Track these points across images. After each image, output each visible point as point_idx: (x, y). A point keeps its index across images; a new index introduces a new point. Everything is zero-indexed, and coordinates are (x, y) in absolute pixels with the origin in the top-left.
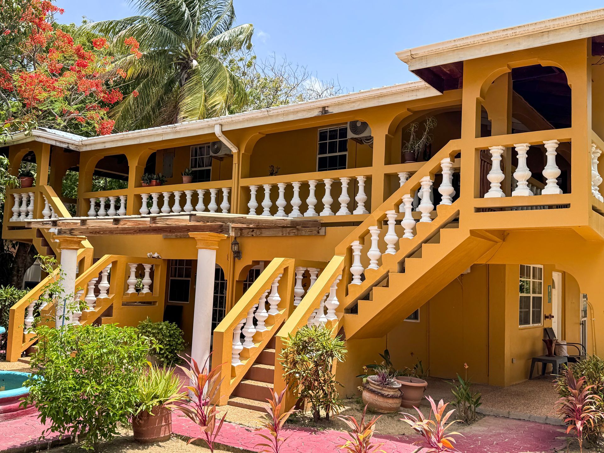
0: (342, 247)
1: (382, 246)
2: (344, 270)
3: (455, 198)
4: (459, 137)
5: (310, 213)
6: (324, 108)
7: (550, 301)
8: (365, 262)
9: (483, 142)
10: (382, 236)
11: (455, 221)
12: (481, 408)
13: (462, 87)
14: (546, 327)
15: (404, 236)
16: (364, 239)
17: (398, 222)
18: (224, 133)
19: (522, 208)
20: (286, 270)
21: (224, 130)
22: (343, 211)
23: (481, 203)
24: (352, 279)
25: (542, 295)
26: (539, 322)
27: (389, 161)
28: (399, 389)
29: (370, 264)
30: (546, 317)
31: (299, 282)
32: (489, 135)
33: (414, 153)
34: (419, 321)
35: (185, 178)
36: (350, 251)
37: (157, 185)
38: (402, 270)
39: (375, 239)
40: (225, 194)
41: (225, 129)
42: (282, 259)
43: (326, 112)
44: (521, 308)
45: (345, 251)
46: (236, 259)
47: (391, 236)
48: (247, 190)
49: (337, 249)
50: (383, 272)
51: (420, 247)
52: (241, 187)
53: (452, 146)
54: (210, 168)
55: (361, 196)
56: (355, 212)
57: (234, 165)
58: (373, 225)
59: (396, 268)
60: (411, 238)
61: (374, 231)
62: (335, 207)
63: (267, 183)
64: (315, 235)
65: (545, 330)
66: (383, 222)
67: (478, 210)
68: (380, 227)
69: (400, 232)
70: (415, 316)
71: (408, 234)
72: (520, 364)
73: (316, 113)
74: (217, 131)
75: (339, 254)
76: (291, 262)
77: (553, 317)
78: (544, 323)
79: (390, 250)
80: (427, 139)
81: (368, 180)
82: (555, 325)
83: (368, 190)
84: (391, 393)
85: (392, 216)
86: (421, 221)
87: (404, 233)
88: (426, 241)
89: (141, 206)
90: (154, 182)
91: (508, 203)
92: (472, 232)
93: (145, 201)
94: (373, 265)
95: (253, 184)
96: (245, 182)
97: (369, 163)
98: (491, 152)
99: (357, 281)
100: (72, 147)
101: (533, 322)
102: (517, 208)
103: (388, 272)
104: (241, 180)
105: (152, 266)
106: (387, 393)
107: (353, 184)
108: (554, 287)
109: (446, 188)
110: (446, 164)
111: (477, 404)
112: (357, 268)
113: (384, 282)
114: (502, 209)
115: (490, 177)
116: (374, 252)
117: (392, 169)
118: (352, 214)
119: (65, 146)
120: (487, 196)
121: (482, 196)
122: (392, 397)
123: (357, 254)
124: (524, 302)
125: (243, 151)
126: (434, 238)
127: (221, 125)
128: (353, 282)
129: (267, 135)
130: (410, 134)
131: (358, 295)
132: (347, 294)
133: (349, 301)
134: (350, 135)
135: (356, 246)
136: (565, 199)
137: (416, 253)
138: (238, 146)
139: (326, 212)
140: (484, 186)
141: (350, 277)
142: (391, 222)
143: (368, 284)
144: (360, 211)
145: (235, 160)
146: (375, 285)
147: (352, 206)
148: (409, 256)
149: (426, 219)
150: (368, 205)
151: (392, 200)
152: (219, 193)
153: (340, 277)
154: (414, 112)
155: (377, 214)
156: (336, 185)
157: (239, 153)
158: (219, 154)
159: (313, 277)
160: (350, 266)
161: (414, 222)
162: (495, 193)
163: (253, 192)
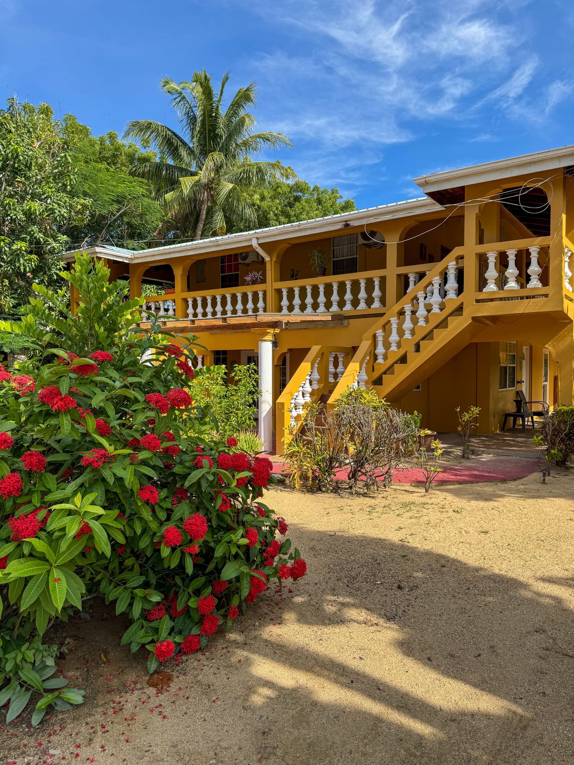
0: (369, 334)
1: (401, 332)
2: (370, 353)
3: (459, 292)
4: (463, 245)
5: (335, 308)
6: (346, 222)
7: (521, 369)
8: (387, 345)
9: (481, 249)
10: (400, 325)
11: (459, 310)
14: (517, 390)
15: (419, 324)
16: (386, 327)
17: (414, 313)
18: (260, 245)
19: (512, 298)
20: (322, 355)
21: (259, 242)
22: (362, 306)
23: (481, 296)
24: (377, 359)
25: (515, 365)
26: (513, 386)
27: (400, 264)
29: (391, 347)
30: (518, 382)
31: (331, 364)
34: (420, 390)
36: (375, 337)
37: (200, 290)
38: (418, 350)
39: (394, 327)
40: (261, 295)
42: (319, 347)
43: (348, 225)
44: (500, 375)
45: (371, 337)
46: (274, 348)
47: (408, 324)
48: (279, 292)
49: (364, 336)
50: (402, 352)
51: (432, 331)
52: (275, 289)
53: (457, 251)
54: (239, 273)
55: (377, 293)
57: (267, 272)
58: (393, 317)
59: (413, 348)
60: (424, 325)
61: (394, 321)
62: (355, 303)
63: (296, 284)
64: (340, 326)
65: (517, 392)
66: (401, 313)
67: (478, 301)
68: (399, 318)
69: (415, 321)
70: (418, 387)
71: (422, 323)
73: (339, 226)
74: (254, 243)
75: (366, 340)
76: (325, 349)
77: (523, 382)
78: (518, 387)
79: (408, 335)
81: (383, 280)
82: (524, 388)
83: (383, 288)
85: (408, 308)
86: (432, 311)
87: (418, 322)
88: (436, 327)
89: (188, 308)
91: (501, 294)
92: (473, 318)
93: (190, 303)
94: (394, 348)
95: (284, 286)
96: (277, 285)
97: (383, 266)
98: (487, 256)
99: (380, 360)
101: (509, 387)
102: (508, 299)
103: (407, 352)
104: (274, 283)
105: (203, 356)
107: (370, 283)
108: (524, 359)
109: (452, 284)
110: (452, 267)
112: (380, 350)
113: (403, 360)
114: (496, 300)
115: (487, 275)
116: (394, 337)
117: (404, 270)
118: (371, 307)
120: (485, 290)
121: (480, 290)
123: (380, 339)
124: (503, 371)
125: (274, 259)
126: (443, 324)
127: (257, 238)
128: (378, 361)
129: (294, 245)
131: (382, 370)
132: (373, 370)
133: (376, 375)
134: (361, 241)
135: (380, 333)
136: (545, 290)
137: (429, 336)
138: (270, 254)
139: (348, 307)
140: (482, 283)
141: (375, 357)
142: (408, 313)
143: (390, 362)
144: (376, 304)
145: (268, 267)
146: (396, 363)
147: (369, 301)
148: (423, 339)
149: (436, 309)
150: (383, 301)
151: (408, 298)
152: (255, 295)
153: (368, 358)
154: (420, 222)
155: (397, 308)
156: (356, 285)
157: (271, 260)
158: (246, 261)
159: (341, 359)
160: (375, 349)
161: (426, 313)
162: (491, 287)
163: (285, 294)
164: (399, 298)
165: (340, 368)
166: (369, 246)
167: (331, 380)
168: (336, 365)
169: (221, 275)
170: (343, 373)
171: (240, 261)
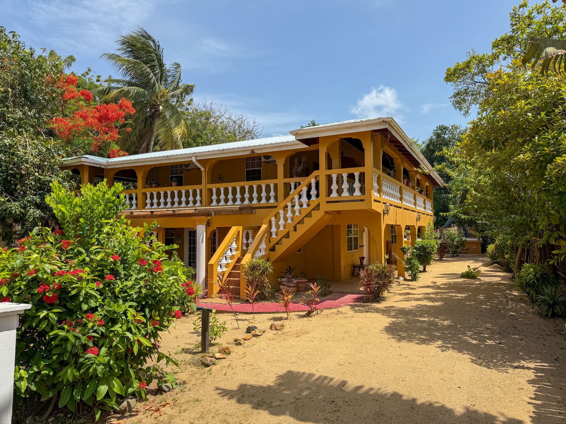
0: (266, 220)
1: (286, 219)
2: (268, 231)
3: (317, 196)
4: (318, 169)
5: (246, 202)
6: (252, 150)
7: (362, 238)
8: (278, 227)
9: (329, 172)
10: (285, 215)
11: (318, 207)
12: (330, 289)
13: (318, 143)
14: (360, 251)
16: (277, 216)
17: (292, 207)
18: (197, 160)
19: (346, 201)
20: (239, 232)
22: (264, 201)
23: (329, 199)
25: (358, 236)
26: (357, 249)
27: (285, 177)
28: (296, 283)
30: (360, 246)
31: (244, 238)
32: (331, 169)
33: (297, 173)
34: (301, 252)
35: (173, 184)
36: (270, 222)
37: (156, 187)
38: (295, 230)
39: (282, 216)
40: (198, 192)
41: (198, 159)
42: (236, 227)
43: (254, 152)
44: (348, 243)
45: (268, 222)
46: (207, 227)
47: (289, 214)
48: (211, 190)
49: (264, 221)
50: (286, 231)
51: (303, 219)
52: (208, 189)
53: (315, 173)
54: (183, 175)
55: (272, 194)
56: (270, 202)
57: (203, 177)
58: (281, 209)
59: (292, 229)
60: (299, 215)
61: (281, 212)
62: (259, 199)
63: (222, 187)
64: (250, 213)
66: (286, 207)
67: (328, 202)
68: (284, 210)
69: (293, 212)
70: (299, 251)
71: (297, 214)
72: (349, 269)
73: (248, 153)
74: (194, 159)
75: (265, 224)
76: (240, 228)
77: (364, 246)
79: (289, 221)
80: (303, 166)
81: (276, 186)
82: (365, 250)
83: (276, 190)
84: (293, 285)
85: (289, 204)
86: (303, 207)
87: (295, 213)
88: (305, 217)
89: (147, 199)
90: (154, 185)
91: (340, 199)
92: (325, 212)
93: (148, 196)
94: (281, 228)
95: (214, 187)
96: (209, 186)
97: (276, 177)
98: (332, 176)
99: (274, 236)
100: (102, 167)
101: (354, 249)
102: (343, 201)
103: (289, 231)
104: (207, 185)
105: (157, 232)
106: (291, 285)
107: (268, 188)
108: (364, 231)
109: (313, 192)
110: (313, 181)
111: (329, 287)
112: (274, 229)
113: (287, 236)
114: (337, 202)
115: (332, 187)
116: (282, 222)
117: (288, 180)
118: (268, 202)
119: (98, 166)
120: (331, 196)
121: (329, 196)
122: (294, 287)
123: (273, 223)
124: (350, 240)
125: (207, 170)
126: (309, 215)
127: (196, 157)
128: (272, 237)
129: (220, 161)
130: (294, 163)
131: (275, 242)
132: (270, 242)
133: (271, 245)
134: (263, 160)
135: (273, 219)
136: (363, 197)
137: (301, 222)
138: (204, 167)
139: (255, 202)
140: (330, 192)
141: (271, 234)
142: (289, 208)
143: (279, 237)
144: (272, 201)
145: (203, 174)
146: (283, 237)
147: (268, 198)
148: (298, 223)
149: (305, 206)
150: (276, 198)
151: (289, 198)
152: (195, 192)
153: (266, 235)
154: (297, 152)
155: (283, 205)
156: (259, 188)
157: (205, 170)
158: (189, 168)
159: (250, 235)
160: (271, 229)
161: (300, 208)
162: (334, 195)
163: (214, 192)
164: (285, 198)
165: (250, 240)
166: (268, 162)
167: (245, 248)
168: (247, 238)
169: (170, 176)
170: (251, 243)
171: (184, 168)
